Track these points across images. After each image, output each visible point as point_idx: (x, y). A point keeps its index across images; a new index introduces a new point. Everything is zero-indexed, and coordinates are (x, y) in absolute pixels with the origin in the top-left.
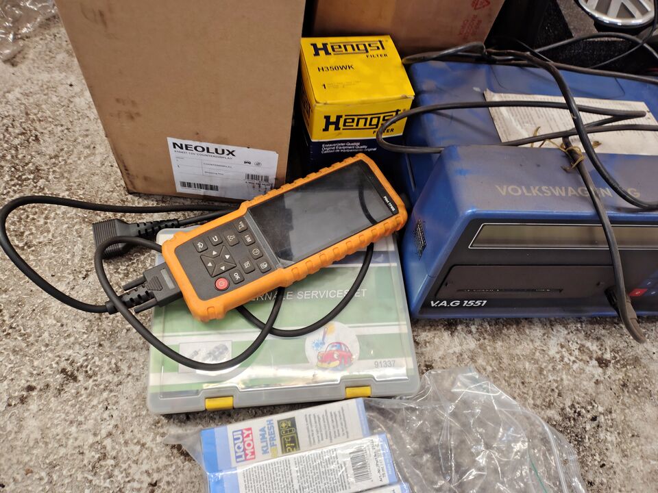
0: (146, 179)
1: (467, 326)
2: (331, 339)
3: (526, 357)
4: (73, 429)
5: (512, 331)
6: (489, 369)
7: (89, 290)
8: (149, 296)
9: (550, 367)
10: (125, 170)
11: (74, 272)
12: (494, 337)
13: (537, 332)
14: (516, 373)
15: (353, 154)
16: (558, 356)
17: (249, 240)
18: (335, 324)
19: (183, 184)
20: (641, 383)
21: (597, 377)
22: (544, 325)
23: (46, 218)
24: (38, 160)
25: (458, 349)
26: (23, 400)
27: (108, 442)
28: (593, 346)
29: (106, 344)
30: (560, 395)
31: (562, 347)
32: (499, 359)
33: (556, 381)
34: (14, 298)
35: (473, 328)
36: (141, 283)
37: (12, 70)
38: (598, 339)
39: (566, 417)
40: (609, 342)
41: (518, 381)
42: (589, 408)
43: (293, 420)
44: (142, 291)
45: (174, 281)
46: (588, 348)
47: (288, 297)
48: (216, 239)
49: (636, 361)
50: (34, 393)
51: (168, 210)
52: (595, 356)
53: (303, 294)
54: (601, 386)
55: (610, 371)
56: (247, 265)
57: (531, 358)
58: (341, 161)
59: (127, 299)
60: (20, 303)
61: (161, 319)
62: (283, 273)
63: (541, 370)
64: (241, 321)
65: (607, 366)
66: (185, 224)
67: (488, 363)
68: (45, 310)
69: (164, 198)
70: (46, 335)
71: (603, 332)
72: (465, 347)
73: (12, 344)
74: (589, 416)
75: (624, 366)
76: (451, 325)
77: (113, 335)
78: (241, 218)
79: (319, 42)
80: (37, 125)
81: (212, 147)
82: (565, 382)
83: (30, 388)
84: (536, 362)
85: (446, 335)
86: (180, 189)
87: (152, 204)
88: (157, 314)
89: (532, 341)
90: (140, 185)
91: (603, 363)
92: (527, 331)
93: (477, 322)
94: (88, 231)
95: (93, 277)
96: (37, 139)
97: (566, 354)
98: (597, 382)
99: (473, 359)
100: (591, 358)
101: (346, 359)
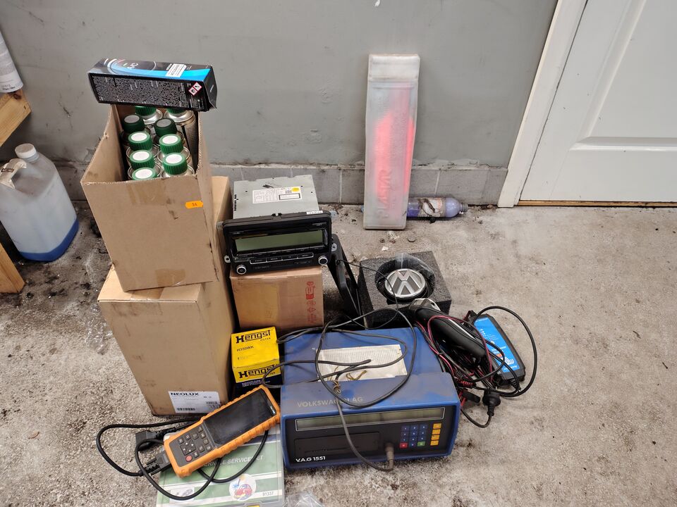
0: (161, 408)
1: (321, 471)
2: (242, 483)
3: (351, 487)
5: (345, 473)
6: (330, 494)
7: (132, 467)
8: (157, 467)
9: (364, 491)
10: (151, 405)
11: (126, 459)
12: (335, 477)
13: (359, 472)
14: (345, 495)
15: (257, 386)
16: (369, 485)
17: (203, 436)
18: (245, 475)
19: (178, 409)
20: (415, 497)
21: (390, 495)
22: (363, 468)
23: (115, 432)
24: (112, 403)
25: (314, 485)
28: (390, 478)
29: (139, 494)
31: (372, 479)
32: (336, 489)
33: (366, 499)
34: (98, 474)
35: (324, 473)
36: (154, 461)
37: (102, 357)
38: (393, 474)
40: (400, 475)
41: (345, 501)
44: (154, 465)
45: (168, 459)
46: (387, 480)
47: (224, 462)
48: (188, 437)
49: (415, 484)
51: (171, 423)
52: (390, 483)
53: (231, 461)
54: (392, 500)
55: (398, 491)
56: (201, 448)
57: (354, 487)
58: (251, 390)
59: (148, 468)
60: (101, 476)
61: (162, 478)
62: (218, 451)
63: (359, 493)
64: (200, 476)
65: (397, 489)
66: (179, 429)
67: (330, 492)
68: (112, 479)
69: (170, 416)
70: (112, 491)
71: (397, 469)
72: (318, 483)
73: (96, 497)
75: (407, 488)
76: (312, 472)
77: (142, 489)
78: (200, 426)
79: (240, 335)
80: (112, 384)
81: (188, 393)
82: (371, 499)
84: (357, 489)
85: (309, 477)
86: (177, 411)
87: (164, 420)
88: (162, 475)
89: (355, 477)
90: (159, 412)
91: (394, 487)
92: (354, 472)
93: (327, 469)
94: (133, 437)
95: (134, 460)
96: (112, 392)
97: (374, 484)
98: (390, 498)
99: (322, 490)
100: (388, 485)
101: (249, 493)
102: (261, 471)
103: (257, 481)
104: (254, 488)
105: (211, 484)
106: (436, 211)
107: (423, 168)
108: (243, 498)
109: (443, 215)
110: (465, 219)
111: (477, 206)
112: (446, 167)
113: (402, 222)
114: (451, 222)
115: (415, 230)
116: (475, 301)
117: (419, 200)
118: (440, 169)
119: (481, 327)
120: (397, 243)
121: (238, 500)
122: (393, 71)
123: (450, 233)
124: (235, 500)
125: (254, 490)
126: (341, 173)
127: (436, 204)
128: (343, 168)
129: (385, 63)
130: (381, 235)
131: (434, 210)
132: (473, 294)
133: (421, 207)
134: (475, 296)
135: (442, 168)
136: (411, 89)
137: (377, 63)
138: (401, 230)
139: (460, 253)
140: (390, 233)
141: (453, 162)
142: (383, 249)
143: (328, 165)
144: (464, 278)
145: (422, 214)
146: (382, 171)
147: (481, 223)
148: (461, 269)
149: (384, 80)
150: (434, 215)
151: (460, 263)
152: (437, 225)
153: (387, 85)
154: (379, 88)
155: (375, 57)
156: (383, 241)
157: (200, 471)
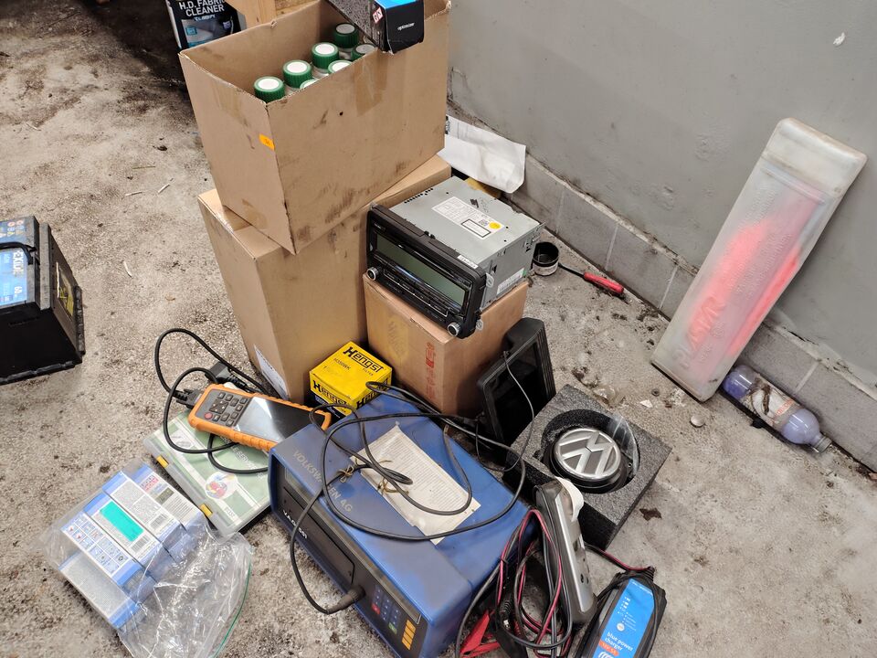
2: (225, 481)
4: (126, 430)
8: (186, 399)
9: (306, 608)
14: (287, 590)
15: (325, 411)
17: (239, 408)
18: (235, 478)
21: (321, 640)
25: (278, 551)
26: (127, 405)
27: (128, 445)
28: (342, 625)
30: (292, 623)
32: (289, 576)
38: (350, 626)
39: (280, 636)
40: (353, 635)
41: (282, 596)
42: (296, 646)
43: (172, 493)
44: (186, 395)
45: (198, 401)
46: (338, 623)
47: (234, 449)
48: (229, 397)
50: (132, 407)
52: (336, 630)
53: (241, 454)
54: (317, 646)
55: (333, 646)
56: (225, 417)
64: (207, 440)
65: (335, 642)
67: (282, 572)
71: (358, 627)
74: (291, 649)
75: (343, 654)
82: (303, 623)
83: (133, 404)
89: (316, 587)
90: (252, 360)
91: (334, 638)
92: (321, 581)
98: (318, 642)
99: (278, 563)
100: (332, 629)
101: (220, 494)
102: (248, 488)
103: (236, 493)
104: (227, 495)
105: (206, 455)
106: (769, 414)
107: (796, 341)
108: (209, 493)
109: (777, 429)
110: (812, 462)
111: (855, 460)
112: (830, 364)
113: (705, 391)
114: (785, 447)
115: (716, 415)
116: (683, 565)
117: (758, 381)
118: (820, 361)
119: (631, 595)
120: (671, 411)
121: (206, 492)
122: (803, 161)
123: (763, 460)
124: (204, 488)
125: (224, 497)
126: (676, 270)
127: (778, 404)
128: (680, 264)
129: (798, 142)
130: (664, 386)
131: (767, 410)
132: (692, 554)
133: (752, 391)
134: (692, 560)
135: (825, 361)
136: (819, 204)
137: (786, 135)
138: (697, 400)
139: (744, 494)
140: (679, 392)
141: (849, 364)
142: (644, 403)
143: (665, 247)
144: (708, 527)
145: (746, 402)
146: (711, 299)
147: (830, 485)
148: (717, 514)
149: (783, 166)
150: (763, 417)
151: (726, 506)
152: (760, 435)
153: (784, 177)
154: (770, 176)
155: (789, 125)
156: (656, 393)
157: (213, 437)
